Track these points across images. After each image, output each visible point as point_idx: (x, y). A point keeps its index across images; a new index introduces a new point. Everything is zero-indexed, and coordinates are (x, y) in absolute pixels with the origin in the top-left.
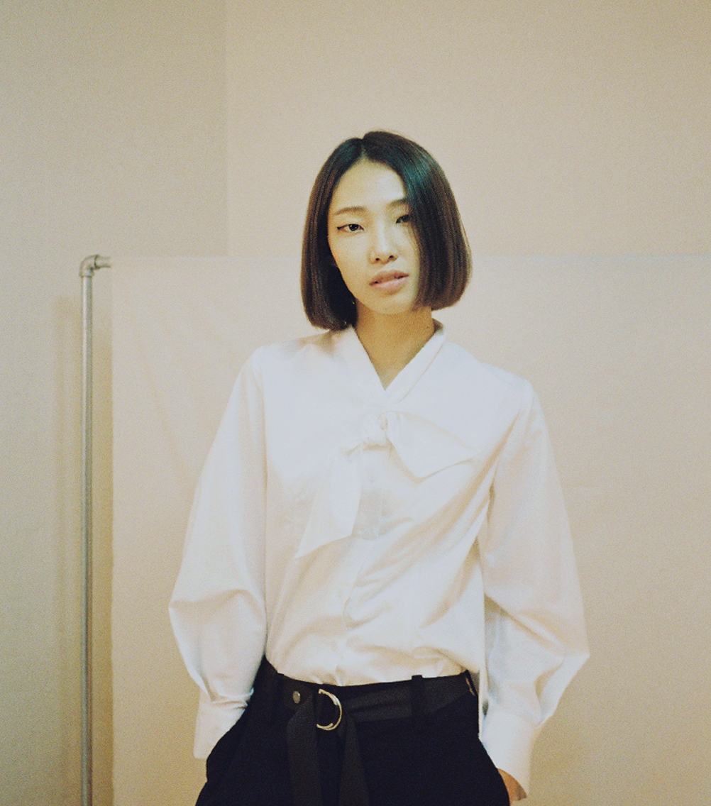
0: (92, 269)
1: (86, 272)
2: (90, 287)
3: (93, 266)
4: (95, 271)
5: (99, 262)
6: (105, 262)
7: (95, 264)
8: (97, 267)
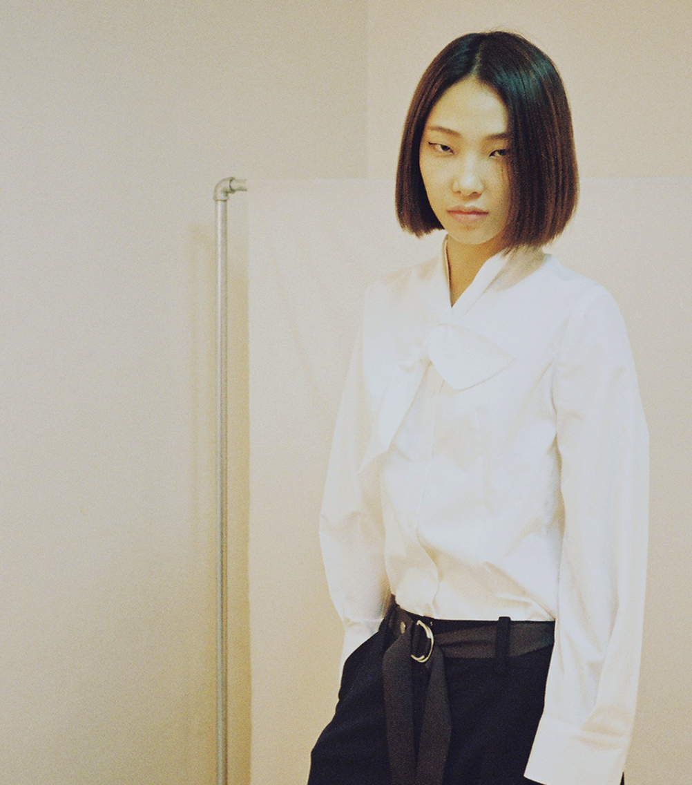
0: (227, 193)
1: (221, 196)
2: (225, 211)
3: (228, 189)
4: (230, 194)
5: (235, 185)
6: (242, 185)
7: (230, 187)
8: (233, 191)
